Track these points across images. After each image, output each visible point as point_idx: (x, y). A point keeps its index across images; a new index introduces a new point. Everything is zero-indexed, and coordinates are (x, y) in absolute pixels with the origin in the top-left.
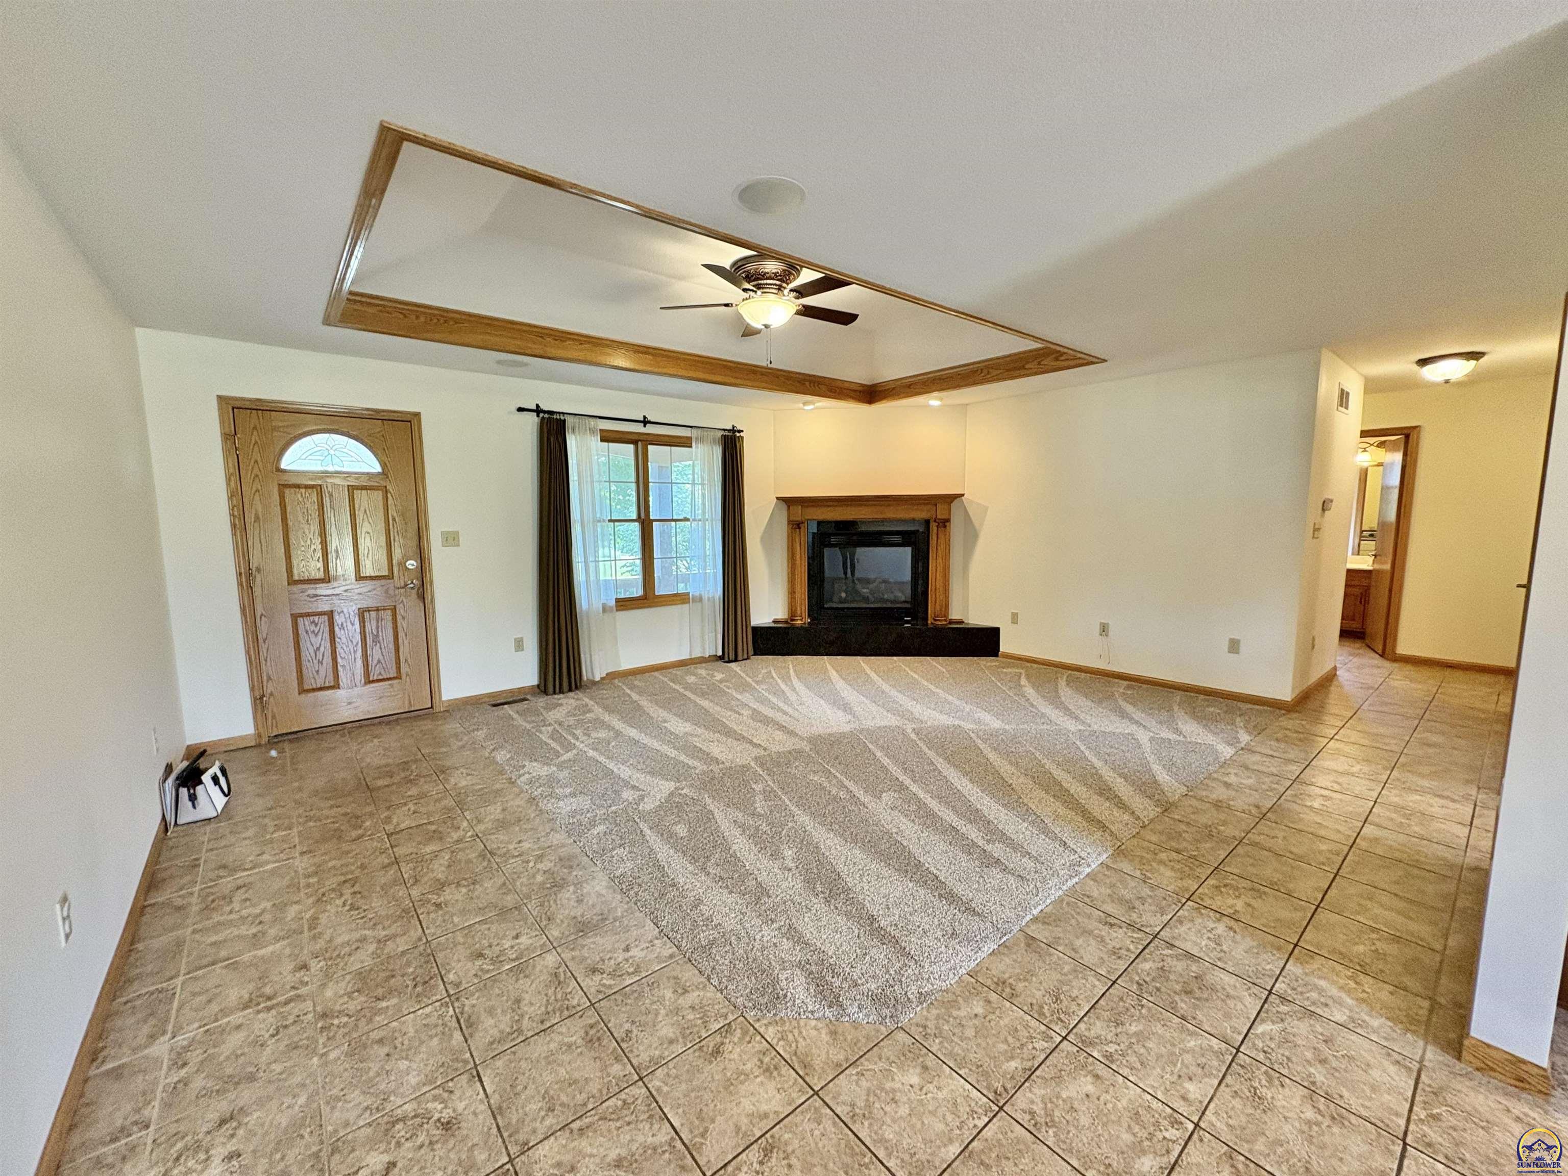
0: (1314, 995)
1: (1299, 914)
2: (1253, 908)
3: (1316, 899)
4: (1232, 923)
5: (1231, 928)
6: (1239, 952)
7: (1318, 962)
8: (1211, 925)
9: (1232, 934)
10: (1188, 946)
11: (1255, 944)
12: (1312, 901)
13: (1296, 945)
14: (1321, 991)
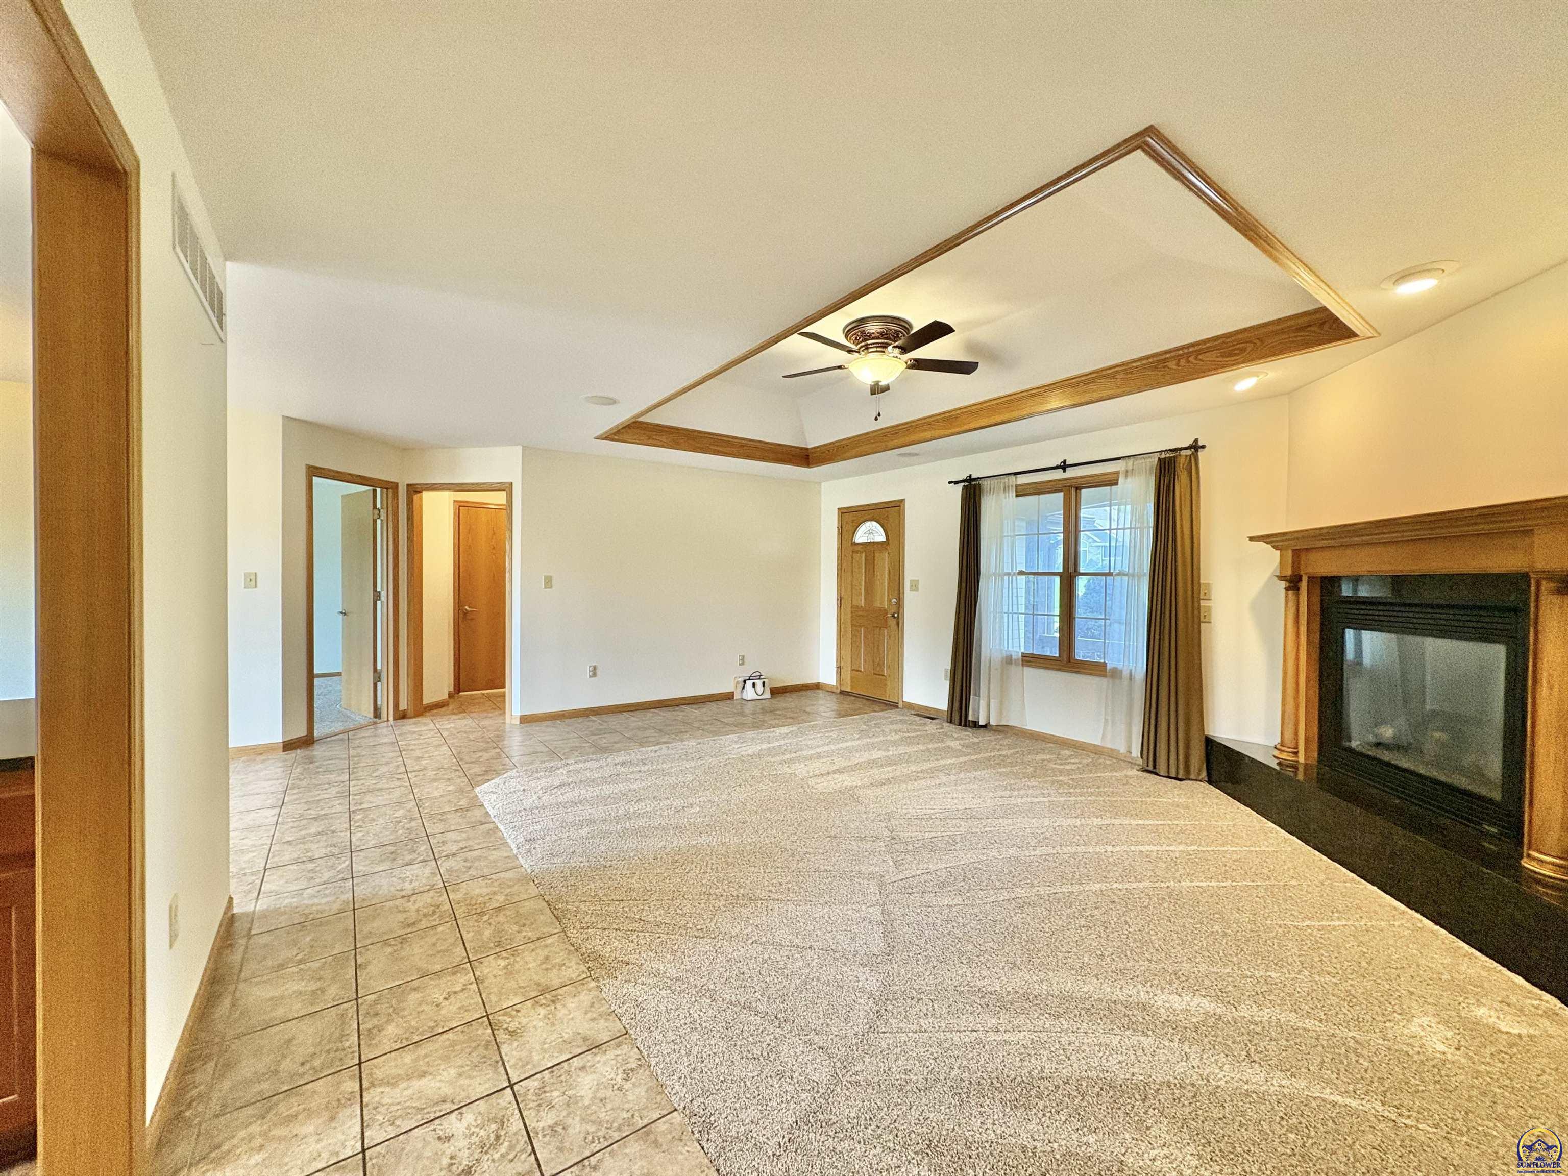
0: (327, 892)
1: (365, 931)
2: (399, 911)
3: (361, 953)
4: (403, 893)
5: (402, 890)
6: (384, 882)
7: (336, 907)
8: (414, 884)
9: (398, 888)
10: (415, 867)
11: (380, 893)
12: (363, 950)
13: (354, 910)
14: (326, 896)
